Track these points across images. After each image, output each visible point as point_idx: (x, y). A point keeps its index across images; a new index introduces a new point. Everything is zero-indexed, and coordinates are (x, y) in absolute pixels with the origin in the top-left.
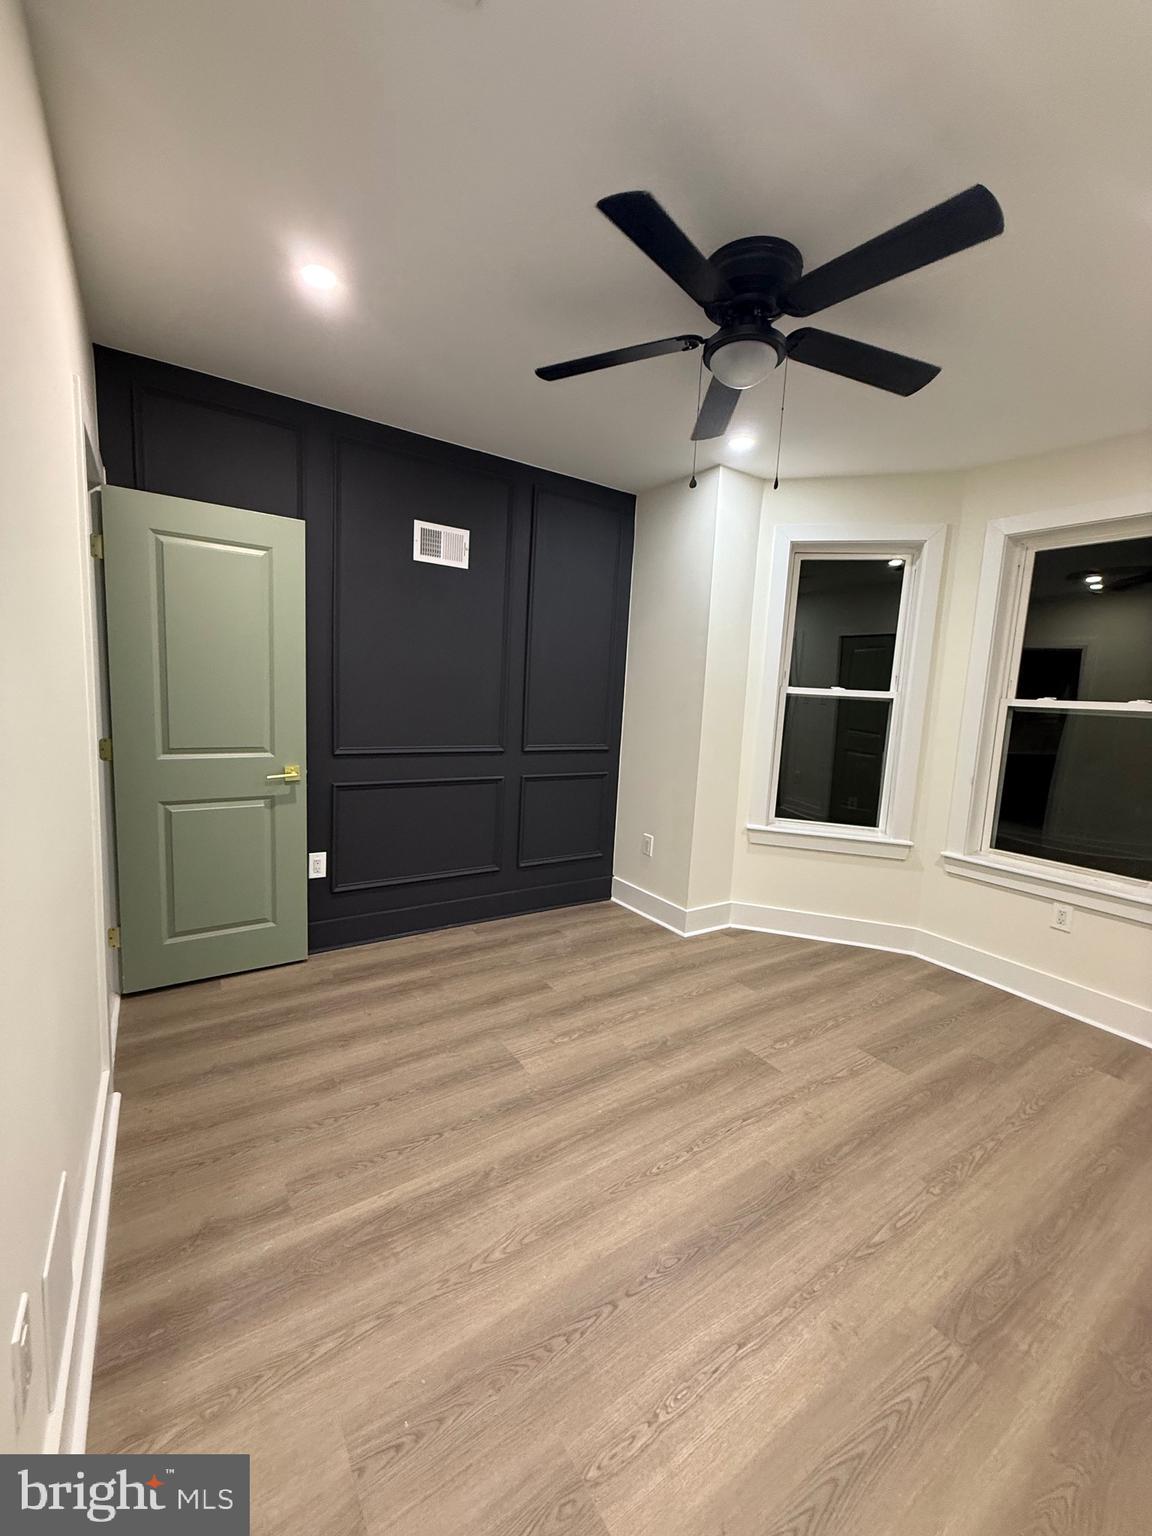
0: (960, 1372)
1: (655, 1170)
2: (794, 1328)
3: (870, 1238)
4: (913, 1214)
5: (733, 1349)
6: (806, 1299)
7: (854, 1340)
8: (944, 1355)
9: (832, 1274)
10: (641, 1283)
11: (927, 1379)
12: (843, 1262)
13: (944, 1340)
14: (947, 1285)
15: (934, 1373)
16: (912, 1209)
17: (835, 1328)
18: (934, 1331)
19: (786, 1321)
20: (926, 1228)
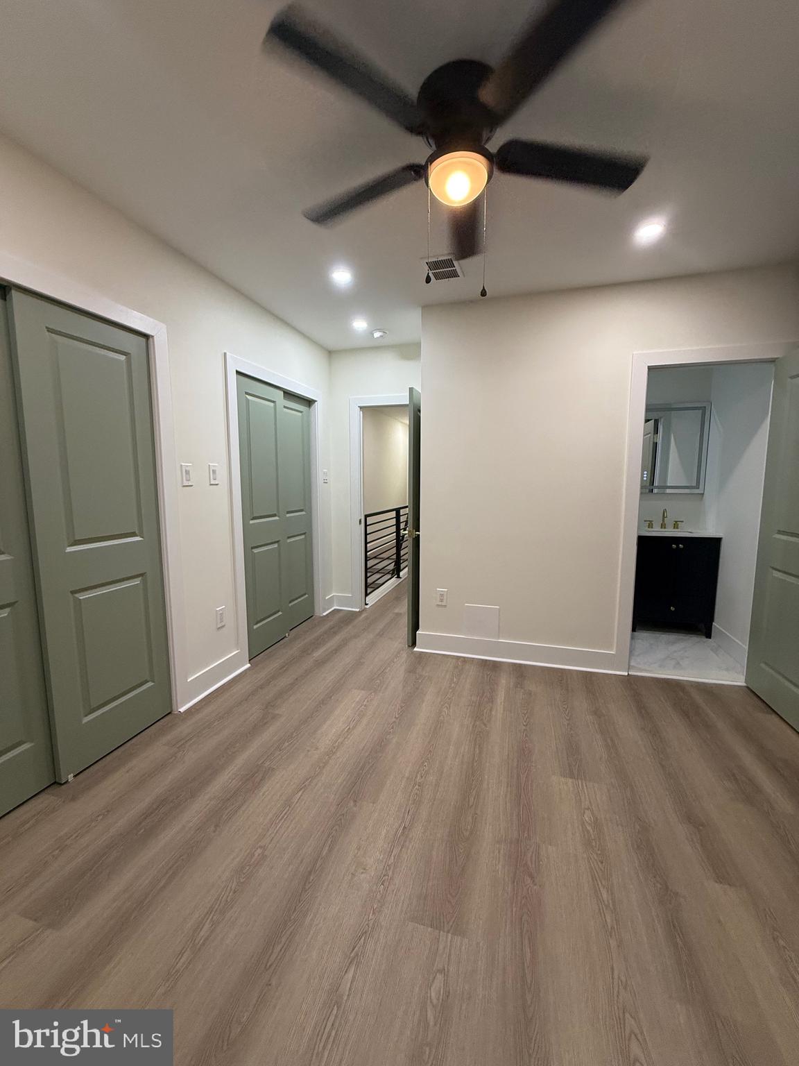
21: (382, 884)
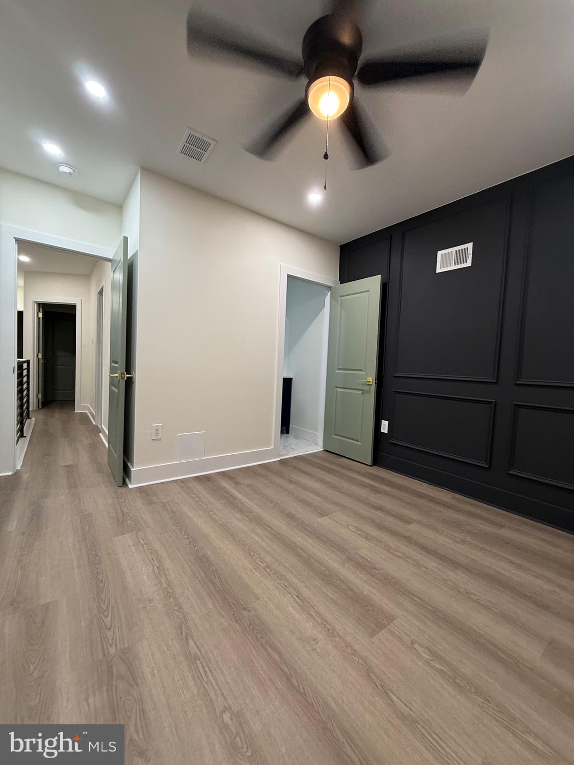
0: (103, 649)
1: (252, 553)
2: (157, 586)
3: (193, 639)
4: (205, 679)
5: (158, 565)
6: (167, 594)
7: (142, 606)
8: (114, 644)
9: (176, 608)
10: (193, 546)
11: (109, 629)
12: (181, 616)
13: (120, 648)
14: (147, 671)
15: (109, 634)
16: (210, 681)
17: (150, 600)
18: (126, 646)
19: (160, 583)
20: (191, 684)
21: (335, 637)
